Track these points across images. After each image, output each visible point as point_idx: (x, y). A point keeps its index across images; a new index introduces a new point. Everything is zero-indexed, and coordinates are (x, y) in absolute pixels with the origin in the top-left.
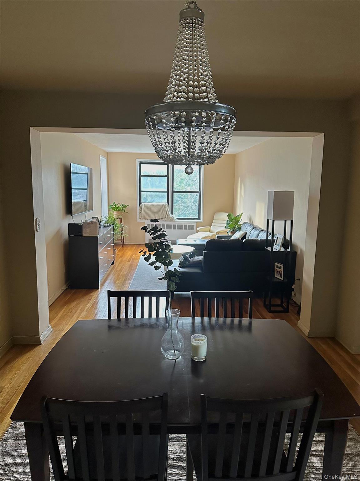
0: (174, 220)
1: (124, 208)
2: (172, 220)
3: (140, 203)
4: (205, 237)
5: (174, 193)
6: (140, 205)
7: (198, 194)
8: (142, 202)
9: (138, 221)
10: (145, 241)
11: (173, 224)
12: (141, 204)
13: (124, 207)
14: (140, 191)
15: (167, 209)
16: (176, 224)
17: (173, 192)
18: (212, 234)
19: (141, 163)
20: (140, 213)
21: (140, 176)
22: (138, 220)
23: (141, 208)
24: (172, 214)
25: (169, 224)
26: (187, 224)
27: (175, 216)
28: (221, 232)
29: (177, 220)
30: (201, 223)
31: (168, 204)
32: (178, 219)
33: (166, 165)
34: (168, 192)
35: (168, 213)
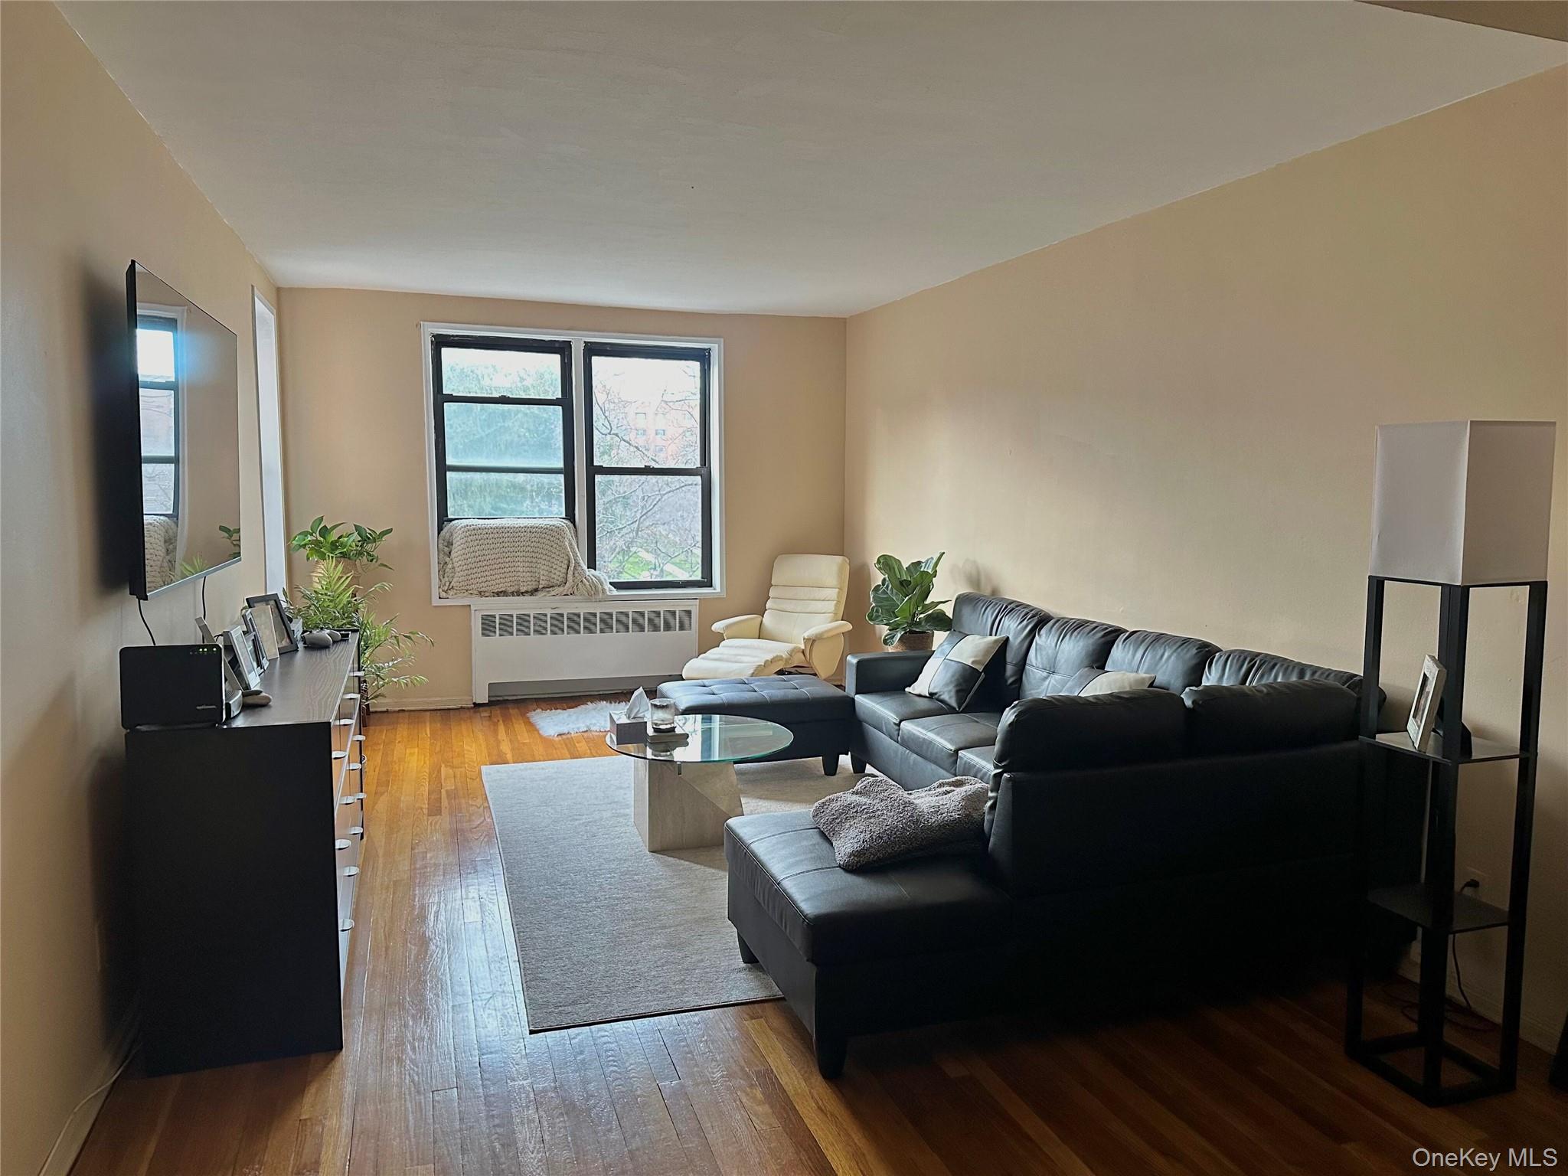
0: (604, 591)
1: (369, 547)
2: (594, 592)
3: (443, 519)
4: (766, 662)
5: (598, 478)
6: (440, 530)
7: (698, 479)
8: (450, 517)
9: (436, 602)
10: (470, 693)
11: (599, 609)
12: (448, 527)
13: (365, 540)
14: (442, 469)
15: (571, 544)
16: (614, 609)
17: (593, 471)
18: (789, 646)
19: (441, 342)
20: (443, 566)
21: (441, 399)
22: (435, 596)
23: (450, 544)
24: (592, 565)
25: (583, 609)
26: (662, 608)
27: (608, 569)
28: (825, 636)
29: (615, 592)
30: (717, 599)
31: (574, 522)
32: (619, 586)
33: (557, 357)
34: (568, 472)
35: (577, 564)
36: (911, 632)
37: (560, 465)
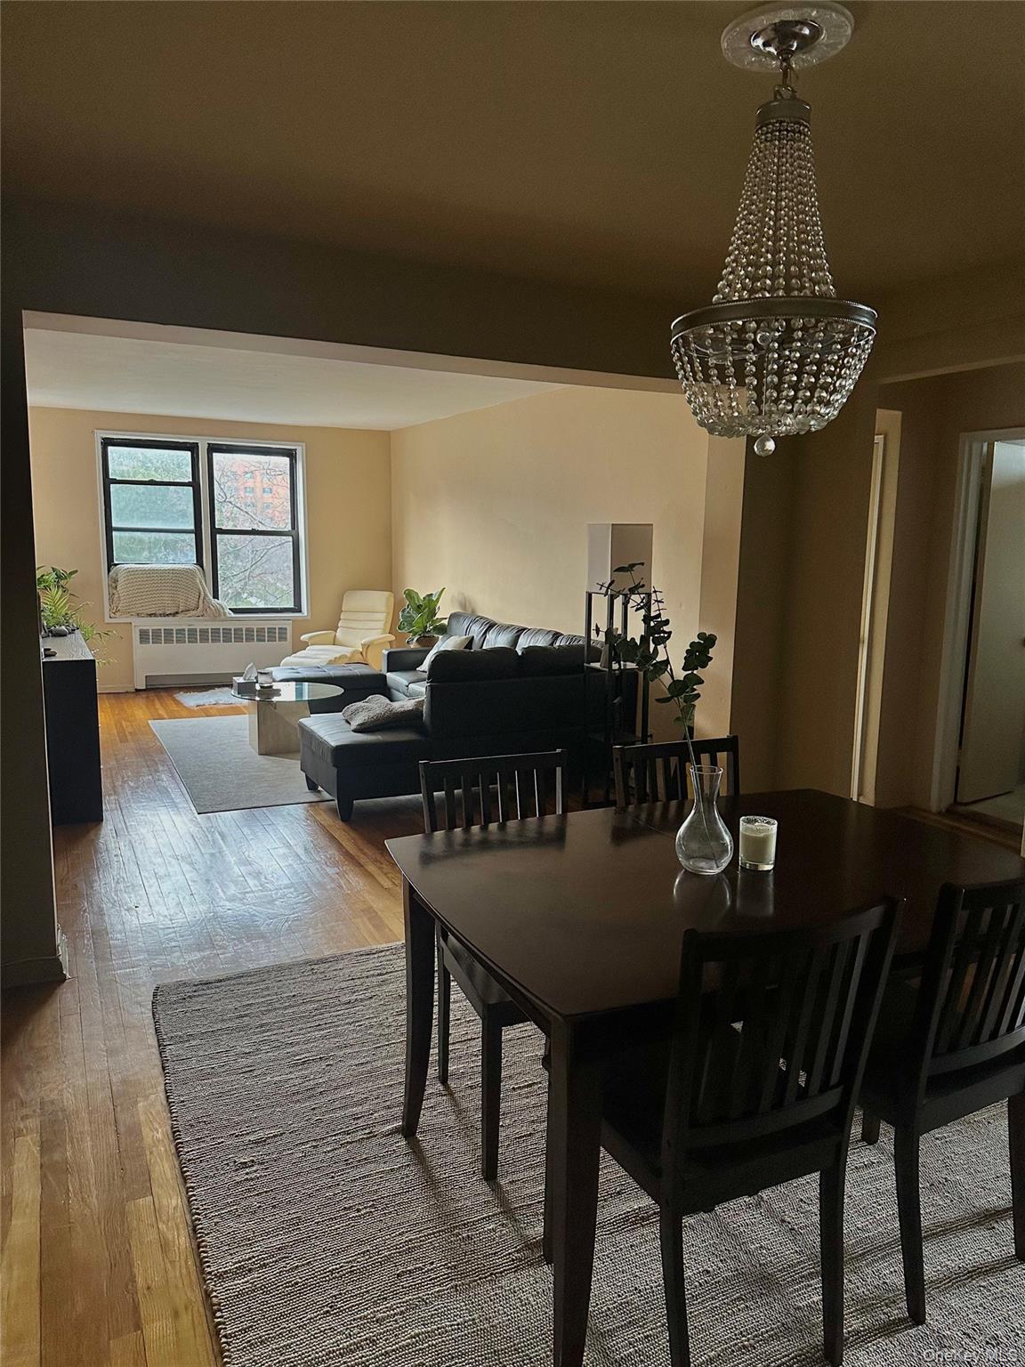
0: (225, 614)
1: (62, 582)
2: (218, 614)
3: (111, 563)
4: (336, 658)
5: (219, 537)
6: (109, 571)
7: (290, 539)
8: (116, 562)
9: (107, 620)
10: (132, 681)
11: (221, 626)
12: (114, 569)
13: (59, 577)
14: (109, 529)
15: (201, 582)
16: (232, 626)
17: (215, 532)
18: (351, 649)
19: (107, 443)
20: (111, 596)
21: (108, 482)
22: (107, 616)
23: (116, 581)
24: (216, 596)
25: (210, 626)
26: (266, 625)
27: (225, 603)
28: (375, 643)
29: (233, 615)
30: (304, 620)
31: (202, 567)
32: (235, 611)
33: (189, 453)
34: (198, 532)
35: (206, 595)
36: (424, 636)
37: (192, 527)
